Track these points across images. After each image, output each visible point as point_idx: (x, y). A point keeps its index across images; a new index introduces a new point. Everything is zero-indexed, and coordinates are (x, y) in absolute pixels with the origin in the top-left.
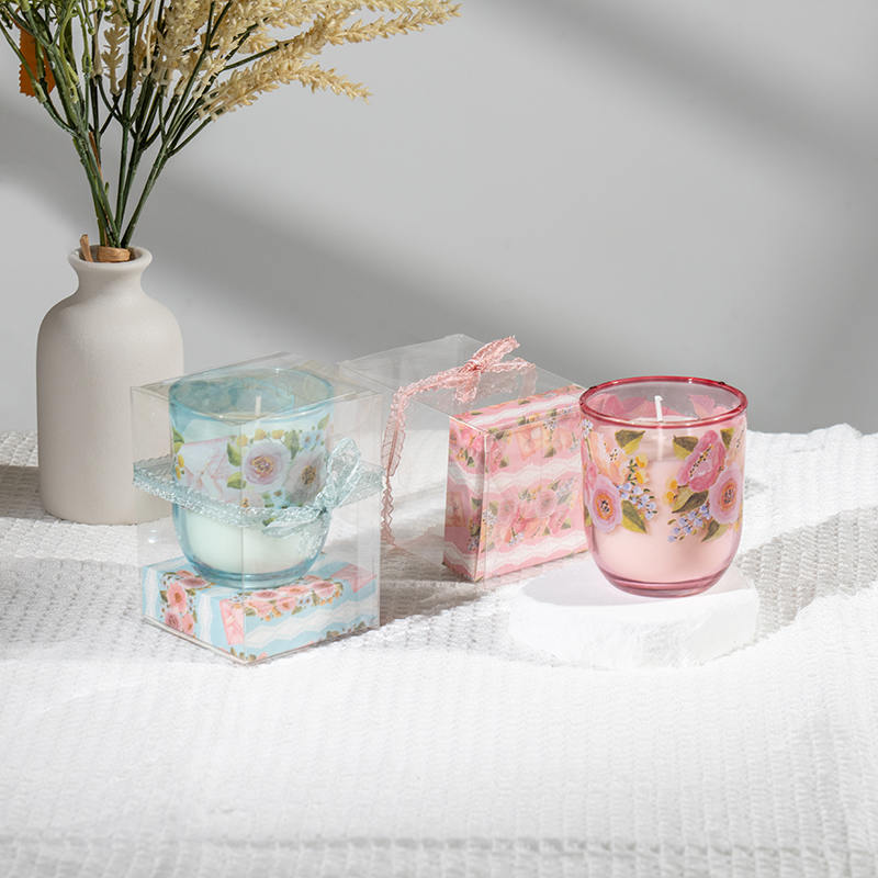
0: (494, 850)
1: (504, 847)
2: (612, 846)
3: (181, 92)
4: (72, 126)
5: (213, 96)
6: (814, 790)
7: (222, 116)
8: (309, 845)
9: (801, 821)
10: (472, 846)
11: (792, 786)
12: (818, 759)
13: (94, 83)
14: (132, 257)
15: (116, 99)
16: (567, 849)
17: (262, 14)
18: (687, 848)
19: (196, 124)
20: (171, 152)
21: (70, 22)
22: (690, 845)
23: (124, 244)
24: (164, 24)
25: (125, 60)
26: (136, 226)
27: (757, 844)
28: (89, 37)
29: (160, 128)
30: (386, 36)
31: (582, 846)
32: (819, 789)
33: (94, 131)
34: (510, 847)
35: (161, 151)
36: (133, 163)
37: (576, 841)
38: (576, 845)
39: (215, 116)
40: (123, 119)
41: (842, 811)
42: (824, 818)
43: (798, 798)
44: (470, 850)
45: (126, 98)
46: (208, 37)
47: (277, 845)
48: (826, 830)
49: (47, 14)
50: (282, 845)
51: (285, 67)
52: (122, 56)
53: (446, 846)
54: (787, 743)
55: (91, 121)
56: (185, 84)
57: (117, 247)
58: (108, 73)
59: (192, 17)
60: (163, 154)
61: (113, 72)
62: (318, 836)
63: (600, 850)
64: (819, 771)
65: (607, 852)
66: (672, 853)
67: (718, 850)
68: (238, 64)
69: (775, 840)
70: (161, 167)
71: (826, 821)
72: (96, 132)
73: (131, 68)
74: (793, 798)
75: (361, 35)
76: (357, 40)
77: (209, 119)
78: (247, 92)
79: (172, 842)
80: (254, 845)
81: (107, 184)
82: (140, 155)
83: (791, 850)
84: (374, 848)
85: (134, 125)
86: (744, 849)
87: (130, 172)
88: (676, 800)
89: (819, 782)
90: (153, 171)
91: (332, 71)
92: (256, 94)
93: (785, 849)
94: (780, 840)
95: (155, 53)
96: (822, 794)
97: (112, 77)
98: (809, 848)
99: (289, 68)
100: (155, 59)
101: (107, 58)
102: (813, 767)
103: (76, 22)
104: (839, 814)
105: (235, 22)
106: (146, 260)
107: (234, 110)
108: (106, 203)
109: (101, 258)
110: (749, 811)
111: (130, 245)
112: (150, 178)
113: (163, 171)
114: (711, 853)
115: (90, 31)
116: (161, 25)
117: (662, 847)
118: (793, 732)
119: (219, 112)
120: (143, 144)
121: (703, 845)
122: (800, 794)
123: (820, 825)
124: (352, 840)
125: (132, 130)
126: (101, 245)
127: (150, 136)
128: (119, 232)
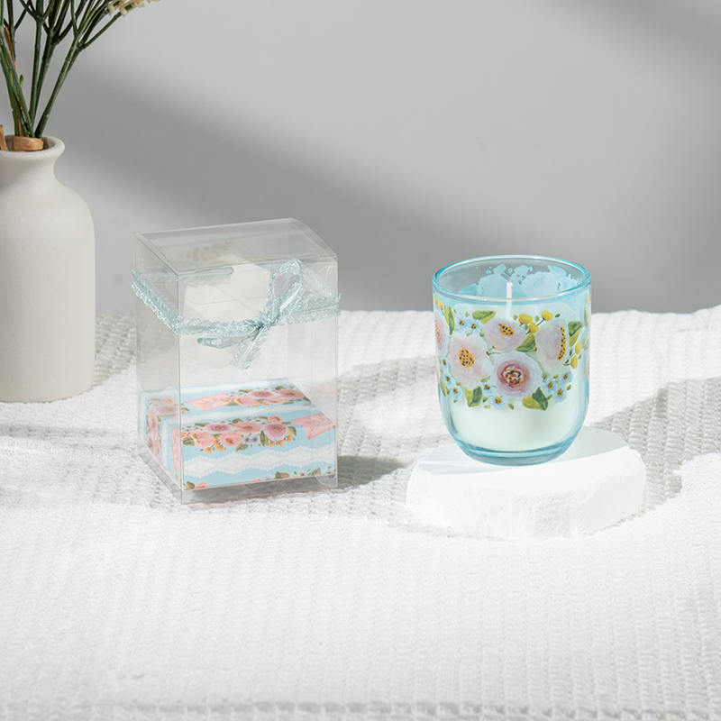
0: (393, 713)
1: (402, 711)
2: (506, 710)
6: (699, 654)
7: (132, 12)
8: (215, 709)
9: (687, 684)
10: (372, 710)
11: (678, 651)
12: (703, 625)
14: (46, 146)
16: (463, 712)
18: (578, 712)
19: (106, 19)
20: (83, 46)
22: (581, 709)
23: (38, 134)
26: (49, 116)
27: (645, 707)
29: (72, 23)
31: (477, 709)
32: (704, 654)
33: (9, 26)
34: (408, 711)
35: (73, 45)
36: (47, 57)
37: (471, 705)
38: (471, 709)
39: (124, 11)
40: (37, 14)
42: (709, 681)
43: (683, 662)
44: (370, 713)
47: (186, 709)
48: (710, 694)
50: (191, 709)
53: (348, 710)
54: (674, 609)
55: (6, 16)
57: (31, 136)
60: (75, 48)
62: (225, 700)
63: (494, 713)
65: (502, 716)
66: (564, 716)
67: (607, 713)
69: (662, 703)
70: (73, 60)
71: (711, 684)
74: (679, 663)
77: (119, 14)
79: (85, 706)
80: (163, 709)
81: (21, 77)
82: (52, 49)
83: (677, 713)
84: (278, 712)
85: (47, 20)
86: (632, 712)
87: (44, 66)
88: (567, 665)
89: (704, 648)
90: (65, 64)
93: (672, 712)
94: (667, 703)
96: (707, 659)
98: (694, 712)
102: (698, 632)
106: (58, 150)
107: (143, 6)
108: (20, 95)
109: (15, 147)
110: (637, 674)
111: (43, 135)
112: (62, 71)
113: (74, 64)
114: (600, 715)
117: (554, 710)
118: (679, 599)
119: (129, 7)
120: (55, 38)
121: (592, 708)
122: (686, 659)
123: (705, 688)
124: (257, 704)
125: (45, 25)
126: (16, 135)
127: (62, 31)
128: (33, 122)
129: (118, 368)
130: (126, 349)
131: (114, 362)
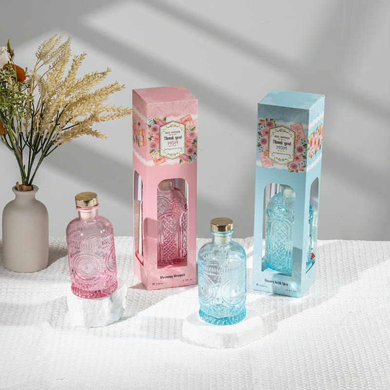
3: (48, 137)
4: (13, 149)
5: (58, 139)
7: (61, 145)
13: (21, 135)
14: (32, 189)
15: (27, 138)
20: (45, 156)
21: (13, 118)
23: (30, 185)
25: (31, 125)
28: (19, 122)
29: (41, 147)
30: (113, 119)
32: (246, 375)
35: (42, 155)
36: (33, 159)
39: (59, 146)
40: (30, 146)
41: (253, 385)
43: (239, 379)
45: (31, 138)
46: (57, 120)
49: (6, 114)
55: (20, 145)
56: (49, 135)
57: (27, 185)
60: (42, 157)
61: (26, 129)
64: (246, 369)
68: (66, 129)
70: (42, 160)
72: (22, 149)
73: (32, 129)
75: (105, 119)
76: (104, 121)
77: (57, 146)
78: (69, 138)
81: (25, 166)
82: (35, 156)
87: (32, 162)
90: (39, 162)
91: (96, 131)
92: (72, 138)
95: (40, 124)
97: (26, 131)
100: (40, 126)
101: (25, 125)
103: (15, 118)
104: (252, 386)
105: (65, 117)
107: (65, 143)
108: (24, 172)
109: (22, 190)
111: (32, 185)
115: (19, 120)
116: (41, 115)
120: (36, 153)
122: (240, 377)
125: (33, 149)
126: (23, 185)
127: (38, 150)
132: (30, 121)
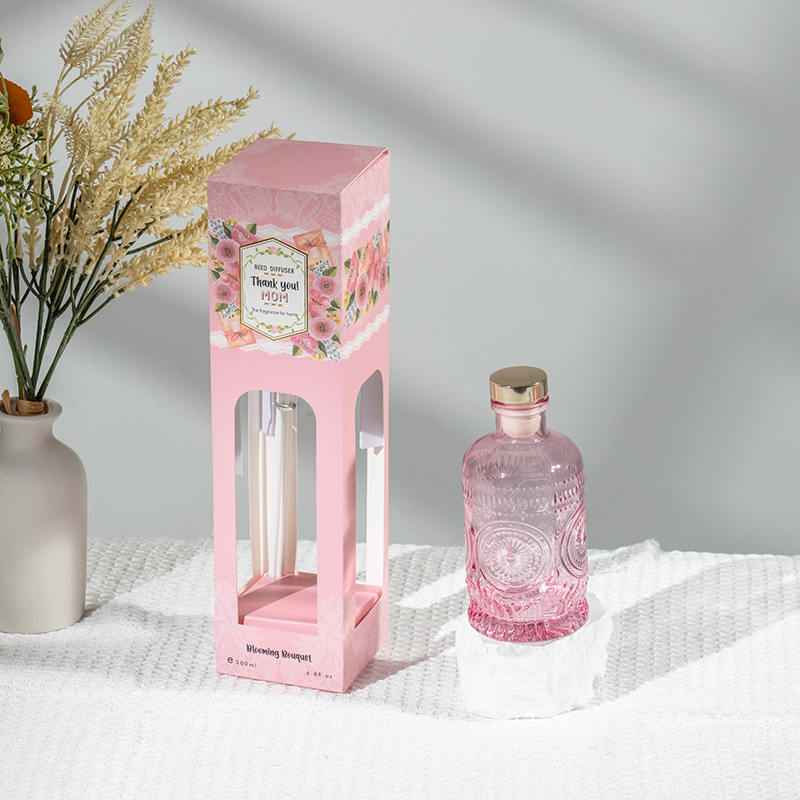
3: (89, 272)
5: (116, 277)
13: (16, 265)
14: (46, 409)
15: (34, 273)
17: (158, 213)
20: (80, 322)
23: (39, 399)
24: (75, 213)
25: (44, 238)
28: (12, 231)
29: (70, 300)
33: (16, 302)
35: (72, 320)
36: (48, 328)
39: (117, 295)
40: (41, 297)
45: (42, 273)
46: (114, 227)
51: (177, 255)
52: (40, 236)
55: (13, 293)
56: (93, 266)
57: (33, 400)
58: (28, 251)
59: (99, 213)
60: (73, 324)
61: (31, 249)
68: (138, 250)
70: (71, 334)
72: (18, 304)
73: (47, 250)
77: (113, 296)
78: (145, 275)
81: (26, 347)
82: (53, 322)
85: (49, 299)
87: (45, 337)
90: (65, 337)
92: (152, 276)
95: (67, 237)
97: (31, 254)
99: (181, 255)
100: (68, 243)
101: (27, 238)
105: (136, 219)
109: (19, 410)
111: (44, 399)
112: (62, 343)
115: (13, 226)
116: (72, 213)
119: (121, 291)
120: (56, 313)
125: (47, 302)
126: (20, 398)
127: (61, 306)
128: (34, 387)
129: (104, 597)
130: (112, 578)
131: (102, 590)
132: (42, 228)
